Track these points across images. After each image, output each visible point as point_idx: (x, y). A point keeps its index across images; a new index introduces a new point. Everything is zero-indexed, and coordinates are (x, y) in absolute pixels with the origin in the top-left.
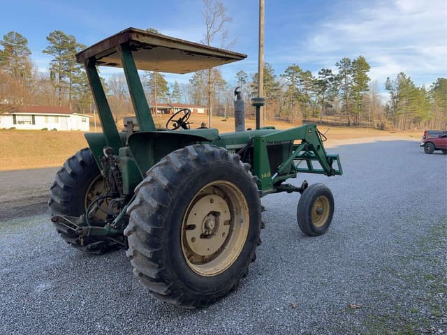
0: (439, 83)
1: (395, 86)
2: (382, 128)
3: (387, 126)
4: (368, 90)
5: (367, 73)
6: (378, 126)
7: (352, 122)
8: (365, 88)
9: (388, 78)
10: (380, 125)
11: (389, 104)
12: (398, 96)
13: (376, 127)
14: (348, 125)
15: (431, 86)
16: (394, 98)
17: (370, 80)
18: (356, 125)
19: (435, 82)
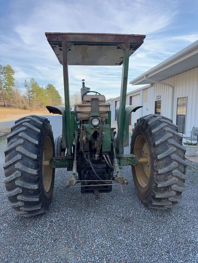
0: (49, 86)
1: (29, 85)
2: (25, 108)
3: (28, 107)
4: (14, 86)
5: (13, 76)
6: (23, 107)
7: (6, 104)
8: (13, 84)
9: (25, 80)
10: (24, 107)
11: (25, 95)
12: (32, 91)
13: (22, 108)
14: (4, 106)
15: (46, 88)
16: (29, 92)
17: (15, 80)
18: (9, 106)
19: (47, 86)
